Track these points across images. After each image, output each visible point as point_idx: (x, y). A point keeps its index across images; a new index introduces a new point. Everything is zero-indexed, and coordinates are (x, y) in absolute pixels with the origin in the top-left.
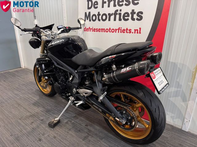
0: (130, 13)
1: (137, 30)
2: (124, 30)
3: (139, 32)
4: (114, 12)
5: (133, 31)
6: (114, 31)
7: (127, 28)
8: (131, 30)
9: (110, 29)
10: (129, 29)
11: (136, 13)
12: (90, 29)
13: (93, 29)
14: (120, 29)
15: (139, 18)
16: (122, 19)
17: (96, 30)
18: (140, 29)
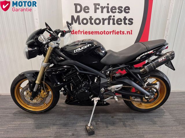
0: (122, 19)
1: (129, 32)
2: (118, 32)
3: (130, 33)
4: (107, 18)
5: (126, 32)
6: (108, 33)
7: (121, 31)
8: (124, 32)
9: (104, 31)
10: (122, 31)
11: (128, 19)
12: (80, 33)
13: (84, 32)
14: (115, 31)
15: (130, 23)
16: (116, 24)
17: (88, 33)
18: (131, 31)
